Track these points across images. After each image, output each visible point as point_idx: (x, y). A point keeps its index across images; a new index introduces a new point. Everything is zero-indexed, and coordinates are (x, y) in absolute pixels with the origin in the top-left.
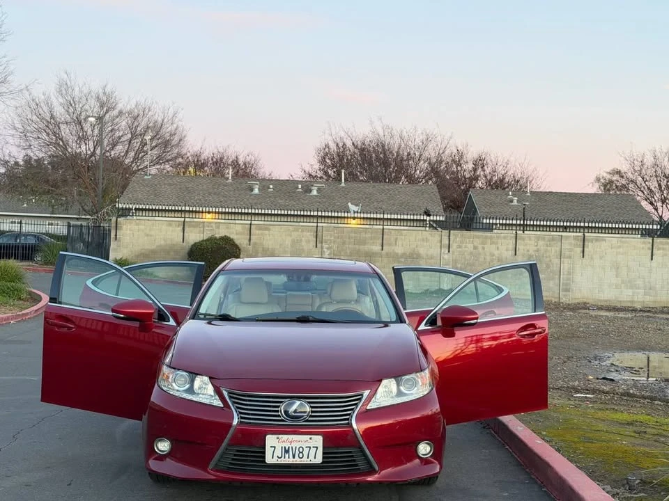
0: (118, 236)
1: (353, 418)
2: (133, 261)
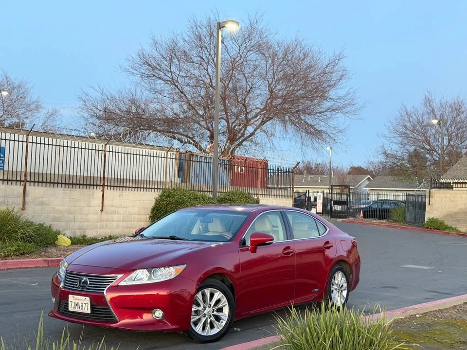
0: (431, 202)
1: (106, 289)
2: (442, 220)
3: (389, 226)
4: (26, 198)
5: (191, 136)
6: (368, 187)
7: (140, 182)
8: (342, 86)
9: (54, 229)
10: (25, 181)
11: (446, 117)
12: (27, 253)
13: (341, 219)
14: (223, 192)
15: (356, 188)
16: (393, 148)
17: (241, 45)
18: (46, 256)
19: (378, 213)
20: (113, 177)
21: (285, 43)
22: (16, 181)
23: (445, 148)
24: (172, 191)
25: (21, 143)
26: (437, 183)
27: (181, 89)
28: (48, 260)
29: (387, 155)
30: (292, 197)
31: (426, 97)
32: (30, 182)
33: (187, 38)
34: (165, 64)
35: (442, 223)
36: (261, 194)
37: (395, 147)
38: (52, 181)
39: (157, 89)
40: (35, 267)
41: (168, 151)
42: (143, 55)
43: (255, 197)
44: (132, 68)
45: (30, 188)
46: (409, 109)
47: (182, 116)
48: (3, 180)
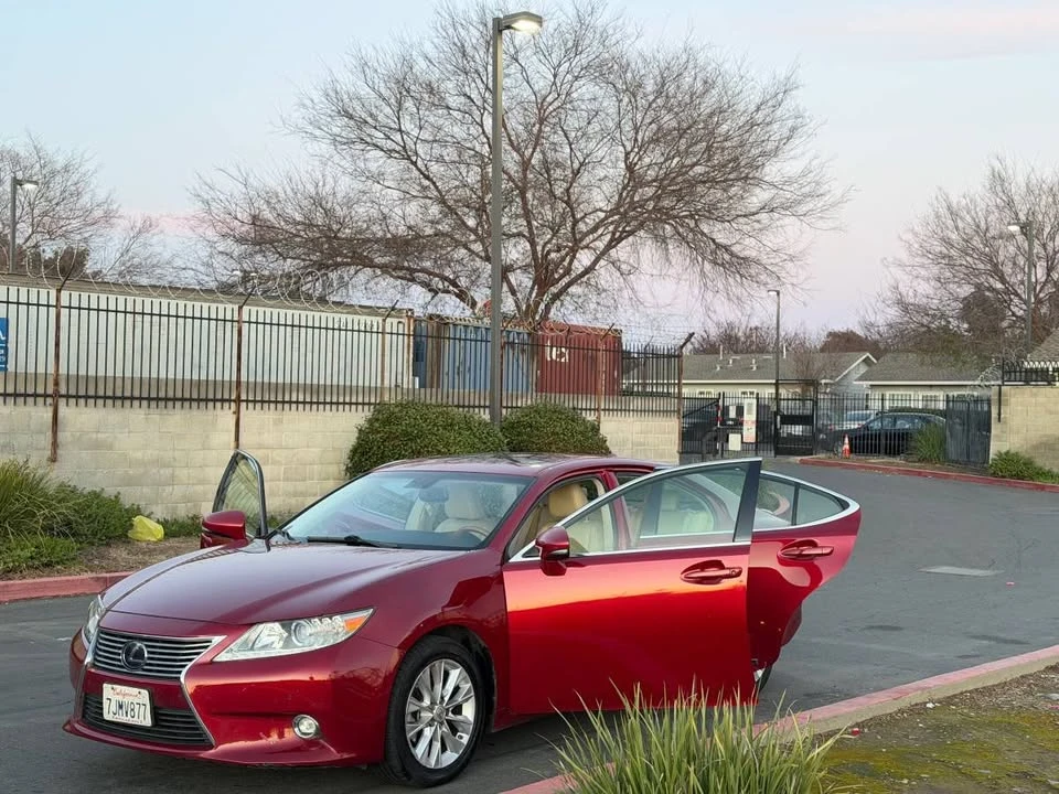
0: (1002, 416)
1: (184, 671)
2: (1027, 456)
3: (908, 472)
4: (60, 435)
5: (451, 277)
6: (866, 380)
7: (322, 390)
8: (792, 153)
9: (127, 502)
10: (56, 395)
11: (1040, 217)
12: (58, 563)
13: (799, 458)
14: (517, 407)
15: (838, 383)
16: (920, 290)
17: (559, 65)
18: (103, 567)
19: (883, 441)
20: (259, 380)
21: (660, 56)
22: (35, 395)
23: (1038, 288)
24: (397, 410)
25: (43, 310)
26: (1015, 372)
27: (423, 169)
28: (106, 578)
29: (905, 307)
30: (679, 413)
31: (993, 171)
32: (68, 397)
33: (432, 53)
34: (386, 114)
35: (1028, 463)
36: (604, 410)
37: (923, 289)
38: (119, 394)
39: (369, 171)
40: (76, 595)
41: (388, 316)
42: (337, 93)
43: (591, 417)
44: (311, 123)
45: (65, 411)
46: (954, 200)
47: (429, 231)
48: (5, 395)
